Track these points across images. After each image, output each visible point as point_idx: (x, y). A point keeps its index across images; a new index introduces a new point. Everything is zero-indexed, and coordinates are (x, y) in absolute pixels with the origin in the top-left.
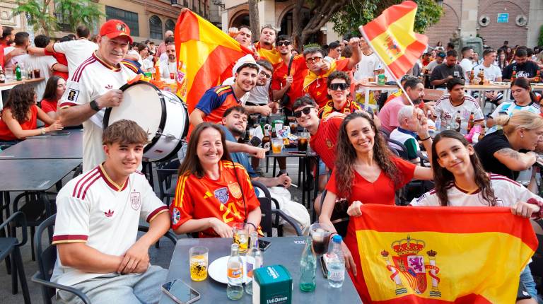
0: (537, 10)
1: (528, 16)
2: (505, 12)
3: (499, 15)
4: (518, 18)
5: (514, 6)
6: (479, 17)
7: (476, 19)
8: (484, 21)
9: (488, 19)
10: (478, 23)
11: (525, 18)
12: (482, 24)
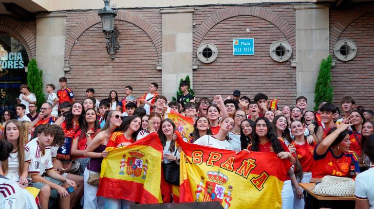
0: (311, 30)
1: (293, 43)
2: (247, 35)
3: (235, 41)
4: (273, 47)
5: (263, 24)
6: (195, 46)
7: (190, 50)
8: (207, 53)
9: (214, 49)
10: (195, 56)
11: (287, 46)
12: (204, 59)
